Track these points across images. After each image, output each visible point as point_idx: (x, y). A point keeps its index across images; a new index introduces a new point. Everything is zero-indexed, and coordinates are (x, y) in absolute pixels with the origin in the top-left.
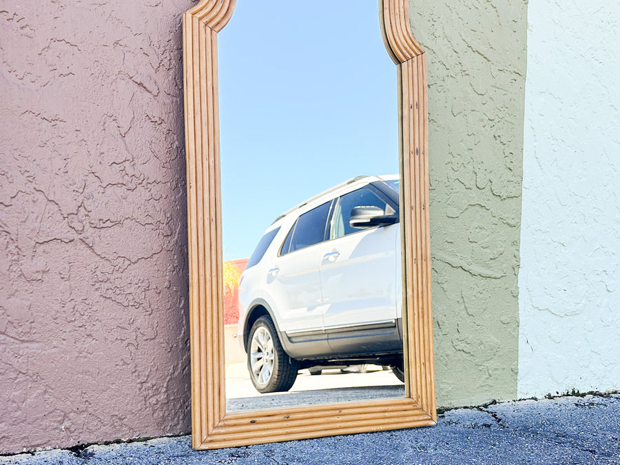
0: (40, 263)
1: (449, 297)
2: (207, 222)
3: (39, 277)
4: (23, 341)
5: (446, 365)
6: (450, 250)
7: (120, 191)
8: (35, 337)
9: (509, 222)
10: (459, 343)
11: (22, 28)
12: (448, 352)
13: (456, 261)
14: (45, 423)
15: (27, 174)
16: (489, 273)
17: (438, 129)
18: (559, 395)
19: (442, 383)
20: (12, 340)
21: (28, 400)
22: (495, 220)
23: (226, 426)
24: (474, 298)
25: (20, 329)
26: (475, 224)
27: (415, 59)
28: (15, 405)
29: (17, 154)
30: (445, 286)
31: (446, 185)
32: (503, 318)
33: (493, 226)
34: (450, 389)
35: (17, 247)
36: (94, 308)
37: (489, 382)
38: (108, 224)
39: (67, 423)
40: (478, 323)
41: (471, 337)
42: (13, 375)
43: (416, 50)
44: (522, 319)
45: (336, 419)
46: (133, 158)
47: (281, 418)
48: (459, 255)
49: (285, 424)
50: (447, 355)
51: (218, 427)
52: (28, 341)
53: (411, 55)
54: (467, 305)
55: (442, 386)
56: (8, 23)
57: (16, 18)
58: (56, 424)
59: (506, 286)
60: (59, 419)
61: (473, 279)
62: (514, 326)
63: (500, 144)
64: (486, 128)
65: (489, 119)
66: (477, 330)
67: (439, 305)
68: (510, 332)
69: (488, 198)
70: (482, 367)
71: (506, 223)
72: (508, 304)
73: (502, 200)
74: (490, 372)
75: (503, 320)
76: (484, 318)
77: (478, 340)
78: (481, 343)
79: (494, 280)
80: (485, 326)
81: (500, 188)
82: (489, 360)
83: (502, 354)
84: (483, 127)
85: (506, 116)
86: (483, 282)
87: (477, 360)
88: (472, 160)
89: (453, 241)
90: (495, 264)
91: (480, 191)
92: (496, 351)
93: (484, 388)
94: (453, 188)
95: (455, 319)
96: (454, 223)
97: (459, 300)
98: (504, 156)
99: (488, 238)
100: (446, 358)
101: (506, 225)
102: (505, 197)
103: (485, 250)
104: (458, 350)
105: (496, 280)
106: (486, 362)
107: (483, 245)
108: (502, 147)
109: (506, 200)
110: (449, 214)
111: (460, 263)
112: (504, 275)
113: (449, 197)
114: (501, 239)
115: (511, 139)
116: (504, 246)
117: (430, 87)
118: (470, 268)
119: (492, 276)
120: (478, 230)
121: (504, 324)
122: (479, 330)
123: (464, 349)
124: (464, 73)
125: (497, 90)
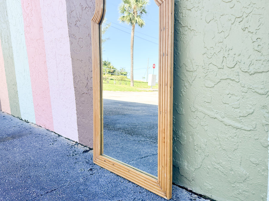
0: (83, 99)
1: (209, 135)
3: (83, 103)
4: (83, 118)
6: (208, 107)
10: (216, 164)
13: (212, 114)
14: (87, 140)
15: (79, 76)
17: (197, 34)
19: (206, 182)
20: (81, 117)
22: (245, 89)
24: (226, 140)
26: (227, 92)
29: (77, 71)
31: (204, 67)
32: (253, 160)
33: (243, 94)
34: (210, 188)
35: (80, 94)
37: (240, 197)
39: (90, 142)
40: (230, 156)
41: (224, 163)
42: (82, 126)
48: (215, 111)
51: (98, 158)
54: (221, 143)
55: (205, 184)
56: (73, 37)
57: (74, 35)
59: (256, 138)
60: (89, 140)
61: (226, 127)
62: (263, 168)
63: (249, 34)
64: (234, 24)
65: (236, 17)
66: (229, 161)
67: (202, 138)
68: (259, 171)
69: (237, 74)
70: (234, 185)
71: (255, 92)
72: (258, 151)
73: (251, 75)
74: (240, 191)
75: (252, 160)
76: (235, 155)
77: (230, 167)
78: (232, 170)
79: (244, 131)
80: (236, 160)
81: (248, 66)
82: (239, 183)
83: (251, 183)
84: (232, 24)
85: (254, 10)
86: (234, 131)
87: (229, 179)
88: (222, 49)
89: (210, 102)
90: (245, 120)
91: (230, 70)
92: (244, 179)
93: (236, 199)
94: (208, 69)
95: (213, 149)
96: (211, 91)
97: (216, 138)
98: (252, 42)
99: (238, 101)
100: (208, 169)
101: (256, 93)
102: (252, 72)
103: (236, 110)
104: (215, 168)
105: (246, 132)
106: (237, 183)
107: (234, 106)
108: (250, 35)
109: (255, 75)
110: (207, 85)
111: (216, 116)
112: (253, 129)
113: (206, 75)
114: (251, 103)
115: (260, 27)
116: (254, 108)
117: (191, 11)
118: (223, 120)
119: (242, 128)
120: (229, 96)
121: (254, 164)
122: (231, 161)
123: (220, 169)
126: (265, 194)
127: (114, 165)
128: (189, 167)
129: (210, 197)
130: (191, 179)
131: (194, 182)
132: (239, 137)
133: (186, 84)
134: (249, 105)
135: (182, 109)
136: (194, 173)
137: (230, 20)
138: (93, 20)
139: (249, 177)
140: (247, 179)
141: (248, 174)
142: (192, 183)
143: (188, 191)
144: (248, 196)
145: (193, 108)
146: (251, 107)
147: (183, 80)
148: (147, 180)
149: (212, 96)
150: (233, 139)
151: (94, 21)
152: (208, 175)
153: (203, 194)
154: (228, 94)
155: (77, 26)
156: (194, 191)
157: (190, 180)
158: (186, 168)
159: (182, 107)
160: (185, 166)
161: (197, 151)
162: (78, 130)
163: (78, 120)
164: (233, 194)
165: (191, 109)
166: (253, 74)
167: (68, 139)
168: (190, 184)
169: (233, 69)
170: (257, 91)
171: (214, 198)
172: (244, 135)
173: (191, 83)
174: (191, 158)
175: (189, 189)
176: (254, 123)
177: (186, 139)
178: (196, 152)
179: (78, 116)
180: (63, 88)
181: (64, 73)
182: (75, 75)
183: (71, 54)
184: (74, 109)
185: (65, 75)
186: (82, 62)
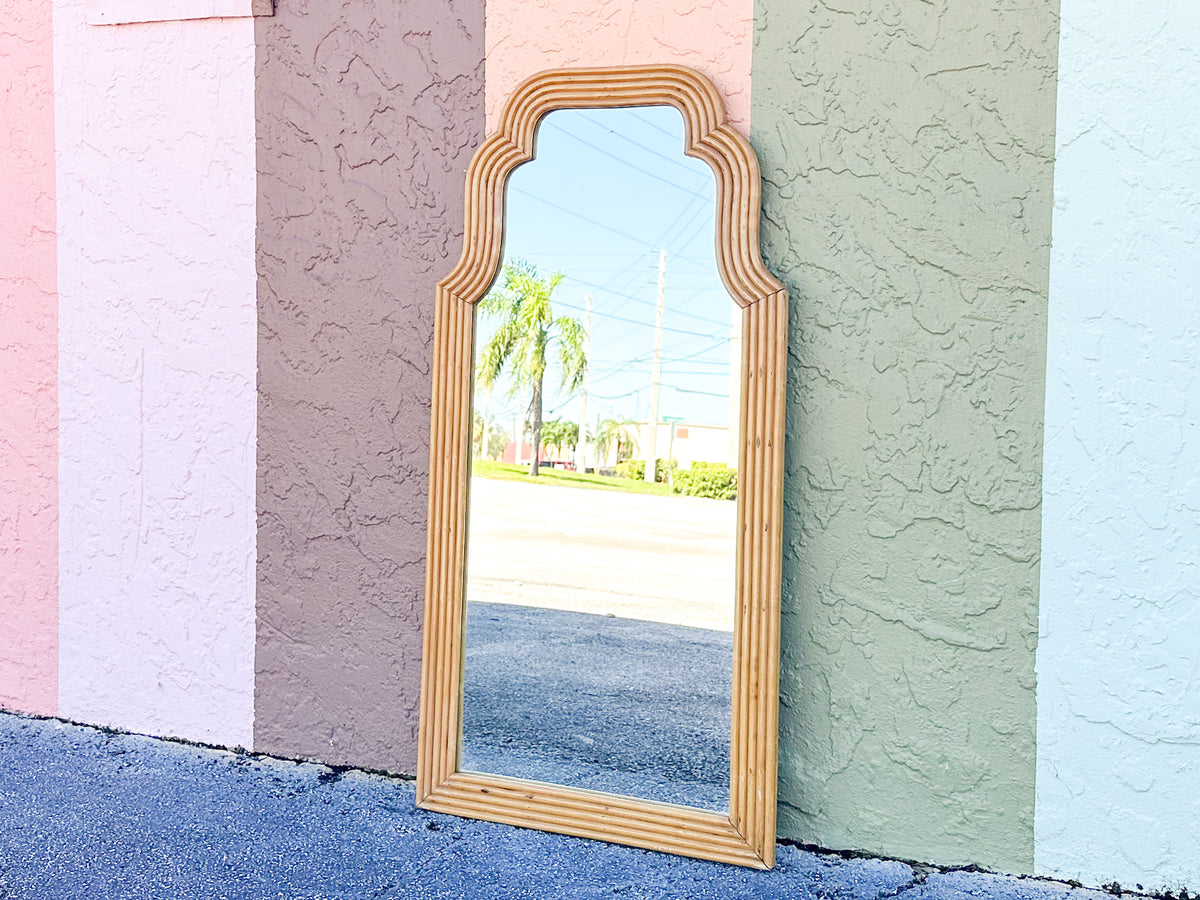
0: (310, 560)
1: (877, 669)
2: (444, 533)
3: (310, 575)
4: (296, 641)
5: (871, 782)
6: (877, 591)
7: (387, 484)
8: (306, 638)
9: (1009, 552)
10: (897, 750)
11: (297, 316)
12: (875, 761)
13: (889, 610)
14: (315, 733)
15: (300, 466)
16: (963, 638)
17: (846, 394)
19: (864, 810)
20: (287, 638)
21: (300, 706)
22: (979, 547)
23: (453, 788)
24: (929, 678)
25: (293, 628)
26: (932, 551)
28: (288, 707)
29: (292, 445)
30: (867, 649)
31: (866, 483)
32: (998, 724)
33: (973, 558)
34: (879, 823)
35: (291, 542)
36: (361, 615)
37: (966, 830)
38: (375, 521)
39: (335, 739)
40: (940, 722)
41: (921, 744)
42: (287, 676)
44: (1043, 731)
45: (599, 817)
46: (400, 446)
48: (898, 601)
50: (873, 766)
51: (443, 787)
52: (300, 642)
54: (914, 689)
55: (862, 814)
56: (285, 312)
57: (292, 306)
58: (325, 737)
59: (1006, 667)
60: (328, 732)
61: (928, 644)
62: (1024, 741)
63: (987, 416)
64: (952, 388)
65: (957, 374)
66: (936, 735)
67: (856, 680)
68: (1015, 750)
69: (959, 508)
70: (950, 801)
71: (1004, 554)
72: (1012, 700)
73: (992, 513)
74: (966, 813)
75: (997, 726)
76: (953, 717)
77: (939, 752)
78: (944, 760)
79: (976, 652)
80: (955, 730)
81: (986, 493)
82: (964, 792)
83: (995, 786)
84: (946, 387)
85: (999, 366)
86: (950, 652)
87: (936, 787)
88: (919, 444)
89: (883, 577)
90: (978, 625)
91: (940, 497)
92: (978, 779)
93: (955, 838)
94: (879, 488)
95: (890, 708)
96: (885, 547)
97: (897, 676)
98: (995, 436)
99: (962, 577)
100: (871, 770)
101: (1004, 558)
102: (997, 508)
103: (954, 598)
104: (896, 762)
105: (982, 654)
106: (956, 794)
107: (950, 589)
108: (992, 420)
109: (1003, 514)
110: (873, 532)
111: (899, 615)
112: (999, 646)
113: (872, 503)
114: (993, 580)
115: (1013, 406)
116: (999, 594)
117: (829, 330)
118: (919, 625)
119: (971, 646)
120: (938, 562)
121: (1001, 734)
122: (941, 735)
123: (909, 762)
124: (899, 301)
125: (977, 322)
126: (1029, 807)
127: (535, 798)
128: (808, 772)
129: (875, 851)
130: (813, 809)
131: (824, 818)
132: (963, 668)
133: (808, 525)
134: (987, 587)
135: (790, 597)
136: (826, 789)
137: (942, 376)
138: (448, 287)
139: (989, 770)
140: (985, 777)
141: (988, 763)
142: (816, 820)
143: (803, 849)
144: (987, 823)
145: (830, 594)
146: (994, 590)
147: (799, 513)
148: (687, 824)
149: (890, 562)
150: (947, 675)
151: (450, 290)
152: (871, 787)
153: (853, 849)
154: (934, 558)
155: (318, 278)
156: (824, 846)
157: (811, 812)
158: (802, 777)
159: (790, 592)
160: (798, 772)
161: (837, 719)
162: (257, 696)
163: (266, 648)
164: (946, 827)
165: (821, 598)
166: (999, 512)
167: (172, 740)
168: (811, 825)
169: (947, 496)
170: (1008, 554)
171: (889, 851)
172: (976, 663)
173: (825, 524)
174: (818, 745)
175: (805, 843)
176: (1001, 629)
177: (800, 686)
178: (835, 724)
179: (264, 632)
180: (174, 511)
181: (196, 446)
182: (272, 462)
183: (259, 375)
184: (243, 604)
185: (200, 456)
186: (330, 413)
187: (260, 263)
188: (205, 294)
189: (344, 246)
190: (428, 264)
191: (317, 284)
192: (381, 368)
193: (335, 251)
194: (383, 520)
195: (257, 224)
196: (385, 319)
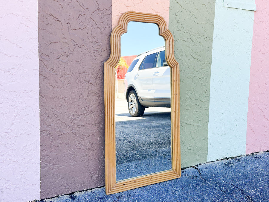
0: (60, 141)
1: (187, 134)
2: (111, 125)
3: (59, 145)
4: (55, 165)
5: (185, 154)
7: (84, 116)
8: (58, 163)
9: (205, 108)
10: (189, 147)
11: (54, 72)
12: (186, 151)
13: (188, 122)
14: (62, 187)
15: (56, 115)
16: (199, 125)
17: (183, 83)
18: (221, 159)
20: (52, 165)
21: (57, 182)
22: (201, 109)
23: (116, 187)
24: (194, 133)
25: (54, 161)
26: (195, 111)
27: (176, 66)
28: (52, 183)
29: (52, 110)
30: (185, 130)
31: (186, 100)
32: (203, 138)
33: (200, 111)
34: (186, 161)
35: (53, 137)
36: (76, 152)
37: (199, 158)
38: (80, 126)
39: (68, 187)
40: (195, 140)
41: (193, 145)
42: (52, 175)
43: (176, 64)
44: (209, 138)
45: (150, 180)
46: (88, 105)
47: (133, 182)
48: (190, 120)
49: (134, 184)
50: (186, 152)
52: (56, 165)
53: (174, 65)
54: (192, 136)
55: (184, 161)
57: (52, 69)
58: (65, 188)
59: (204, 128)
61: (194, 127)
62: (207, 140)
63: (203, 86)
65: (199, 78)
68: (205, 142)
70: (197, 154)
72: (205, 134)
73: (203, 102)
76: (197, 139)
78: (196, 147)
79: (201, 127)
81: (203, 99)
84: (198, 81)
86: (197, 128)
87: (195, 152)
90: (201, 122)
91: (196, 101)
93: (197, 160)
94: (188, 100)
95: (188, 140)
96: (188, 111)
98: (204, 89)
99: (199, 114)
101: (204, 110)
104: (189, 149)
106: (198, 152)
107: (197, 117)
109: (205, 102)
111: (190, 123)
112: (204, 125)
114: (203, 114)
118: (193, 124)
121: (204, 140)
122: (196, 142)
123: (191, 149)
124: (192, 66)
125: (202, 69)
126: (207, 151)
127: (136, 181)
129: (185, 167)
137: (197, 79)
141: (202, 145)
144: (201, 156)
150: (197, 132)
153: (182, 168)
155: (61, 61)
162: (41, 184)
163: (44, 169)
172: (200, 129)
176: (204, 122)
179: (44, 165)
180: (7, 136)
181: (15, 115)
182: (46, 115)
183: (40, 90)
184: (35, 159)
185: (16, 117)
186: (66, 99)
187: (40, 56)
188: (18, 66)
189: (70, 52)
190: (96, 57)
191: (61, 63)
192: (82, 85)
193: (67, 53)
194: (83, 126)
195: (39, 45)
196: (84, 72)
